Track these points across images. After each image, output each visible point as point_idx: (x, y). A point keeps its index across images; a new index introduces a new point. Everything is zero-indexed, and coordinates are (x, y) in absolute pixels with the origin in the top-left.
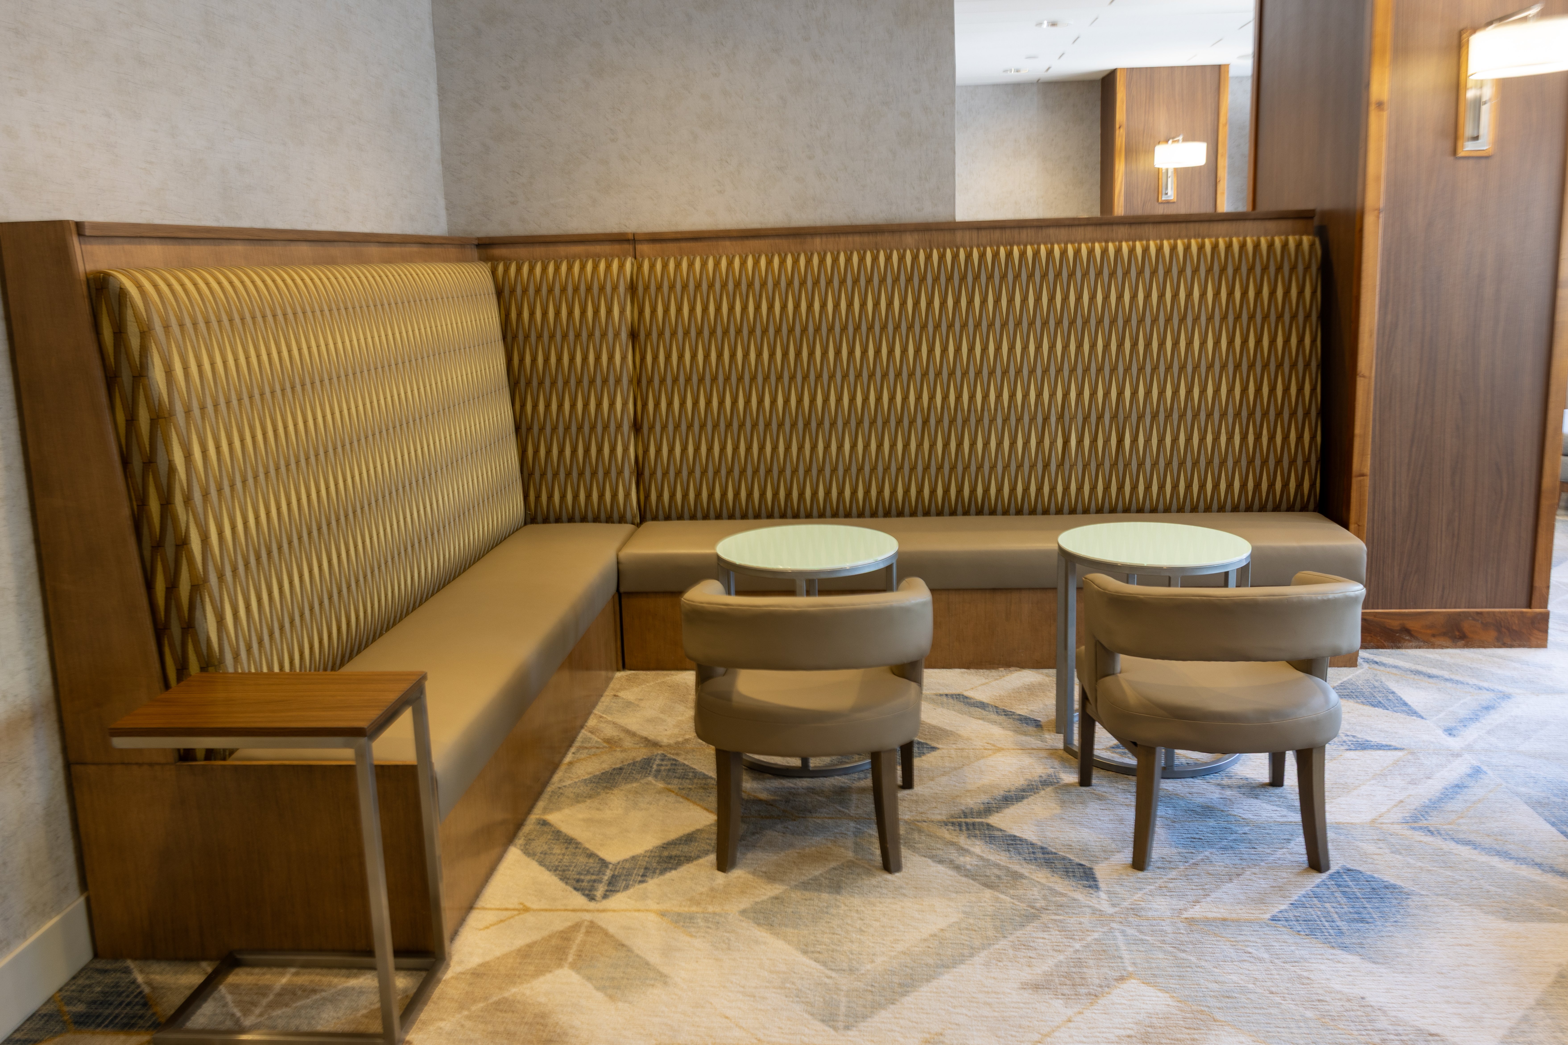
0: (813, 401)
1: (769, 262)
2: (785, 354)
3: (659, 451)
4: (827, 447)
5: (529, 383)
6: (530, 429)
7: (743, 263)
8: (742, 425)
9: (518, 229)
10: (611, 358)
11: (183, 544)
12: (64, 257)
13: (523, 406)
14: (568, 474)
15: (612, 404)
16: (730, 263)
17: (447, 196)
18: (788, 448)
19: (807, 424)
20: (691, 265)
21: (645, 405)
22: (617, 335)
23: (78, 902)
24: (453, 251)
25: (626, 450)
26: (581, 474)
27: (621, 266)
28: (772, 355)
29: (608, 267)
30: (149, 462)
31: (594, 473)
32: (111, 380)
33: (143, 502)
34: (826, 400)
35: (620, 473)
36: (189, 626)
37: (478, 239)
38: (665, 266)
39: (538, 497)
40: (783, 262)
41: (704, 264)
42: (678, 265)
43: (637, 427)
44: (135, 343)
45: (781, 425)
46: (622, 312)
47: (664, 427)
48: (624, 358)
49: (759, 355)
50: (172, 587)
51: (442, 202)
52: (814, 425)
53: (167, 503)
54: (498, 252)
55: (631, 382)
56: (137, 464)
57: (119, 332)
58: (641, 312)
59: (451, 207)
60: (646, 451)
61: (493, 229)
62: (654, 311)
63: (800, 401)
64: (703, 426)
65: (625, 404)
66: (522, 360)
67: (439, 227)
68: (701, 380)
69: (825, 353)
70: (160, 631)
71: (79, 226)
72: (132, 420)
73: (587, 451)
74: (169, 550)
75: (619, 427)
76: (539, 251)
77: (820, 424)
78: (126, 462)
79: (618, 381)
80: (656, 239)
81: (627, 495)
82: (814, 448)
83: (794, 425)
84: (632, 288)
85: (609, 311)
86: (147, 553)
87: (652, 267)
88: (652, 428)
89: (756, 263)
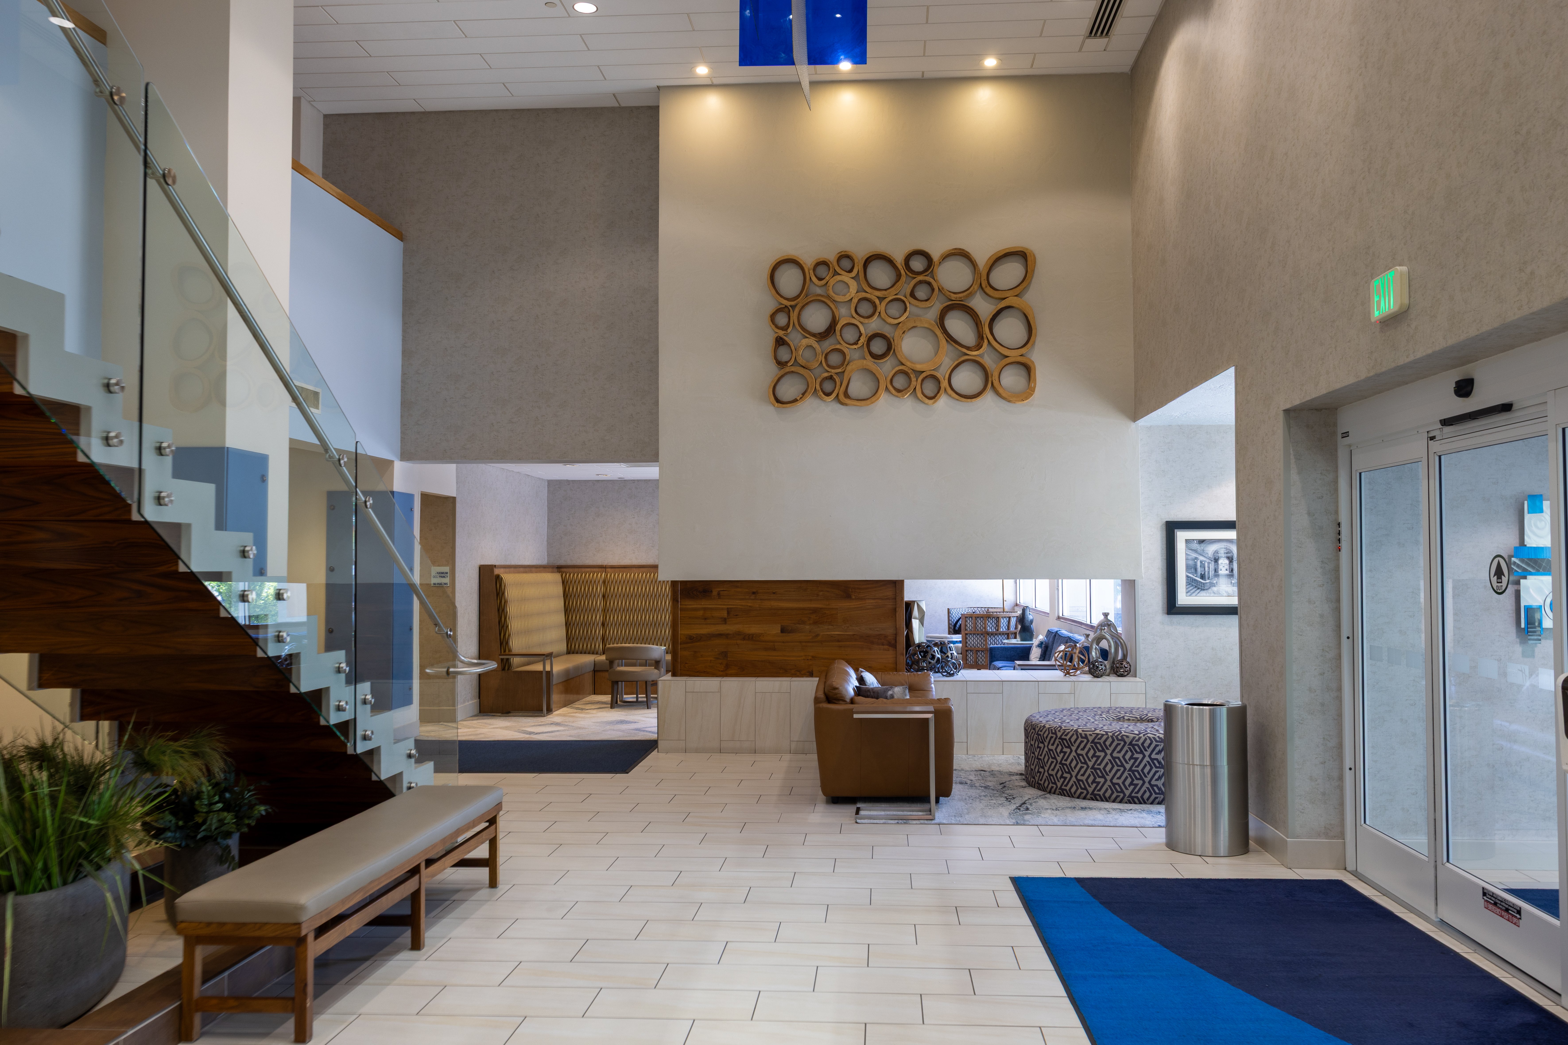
0: (657, 617)
1: (646, 575)
2: (649, 603)
3: (609, 632)
4: (661, 632)
5: (570, 610)
6: (570, 624)
7: (638, 575)
8: (635, 625)
9: (569, 563)
10: (596, 603)
11: (507, 626)
12: (492, 571)
13: (568, 617)
14: (581, 639)
15: (596, 617)
16: (634, 575)
17: (548, 552)
18: (649, 632)
19: (655, 624)
20: (622, 575)
21: (606, 618)
22: (599, 596)
23: (477, 700)
24: (550, 570)
25: (599, 631)
26: (585, 639)
27: (601, 575)
28: (646, 603)
29: (597, 575)
30: (503, 610)
31: (589, 639)
32: (498, 594)
33: (501, 618)
34: (661, 617)
35: (597, 639)
36: (507, 643)
37: (557, 566)
38: (614, 575)
39: (571, 646)
40: (650, 575)
41: (626, 575)
42: (618, 575)
43: (603, 625)
44: (503, 588)
45: (647, 625)
46: (601, 589)
47: (612, 625)
48: (600, 603)
49: (642, 603)
50: (505, 635)
51: (546, 554)
52: (657, 625)
53: (505, 618)
54: (563, 570)
55: (602, 610)
56: (501, 611)
57: (500, 585)
58: (606, 589)
59: (549, 555)
60: (606, 632)
61: (562, 562)
62: (610, 589)
63: (653, 617)
64: (623, 625)
65: (600, 617)
66: (569, 603)
67: (544, 562)
68: (624, 610)
69: (661, 603)
70: (501, 644)
71: (495, 565)
72: (501, 602)
73: (587, 631)
74: (505, 628)
75: (598, 624)
76: (576, 570)
77: (659, 624)
78: (498, 610)
79: (598, 610)
80: (612, 567)
81: (599, 646)
82: (657, 632)
83: (651, 625)
84: (604, 582)
85: (597, 589)
86: (500, 628)
87: (611, 575)
88: (608, 625)
89: (642, 575)
